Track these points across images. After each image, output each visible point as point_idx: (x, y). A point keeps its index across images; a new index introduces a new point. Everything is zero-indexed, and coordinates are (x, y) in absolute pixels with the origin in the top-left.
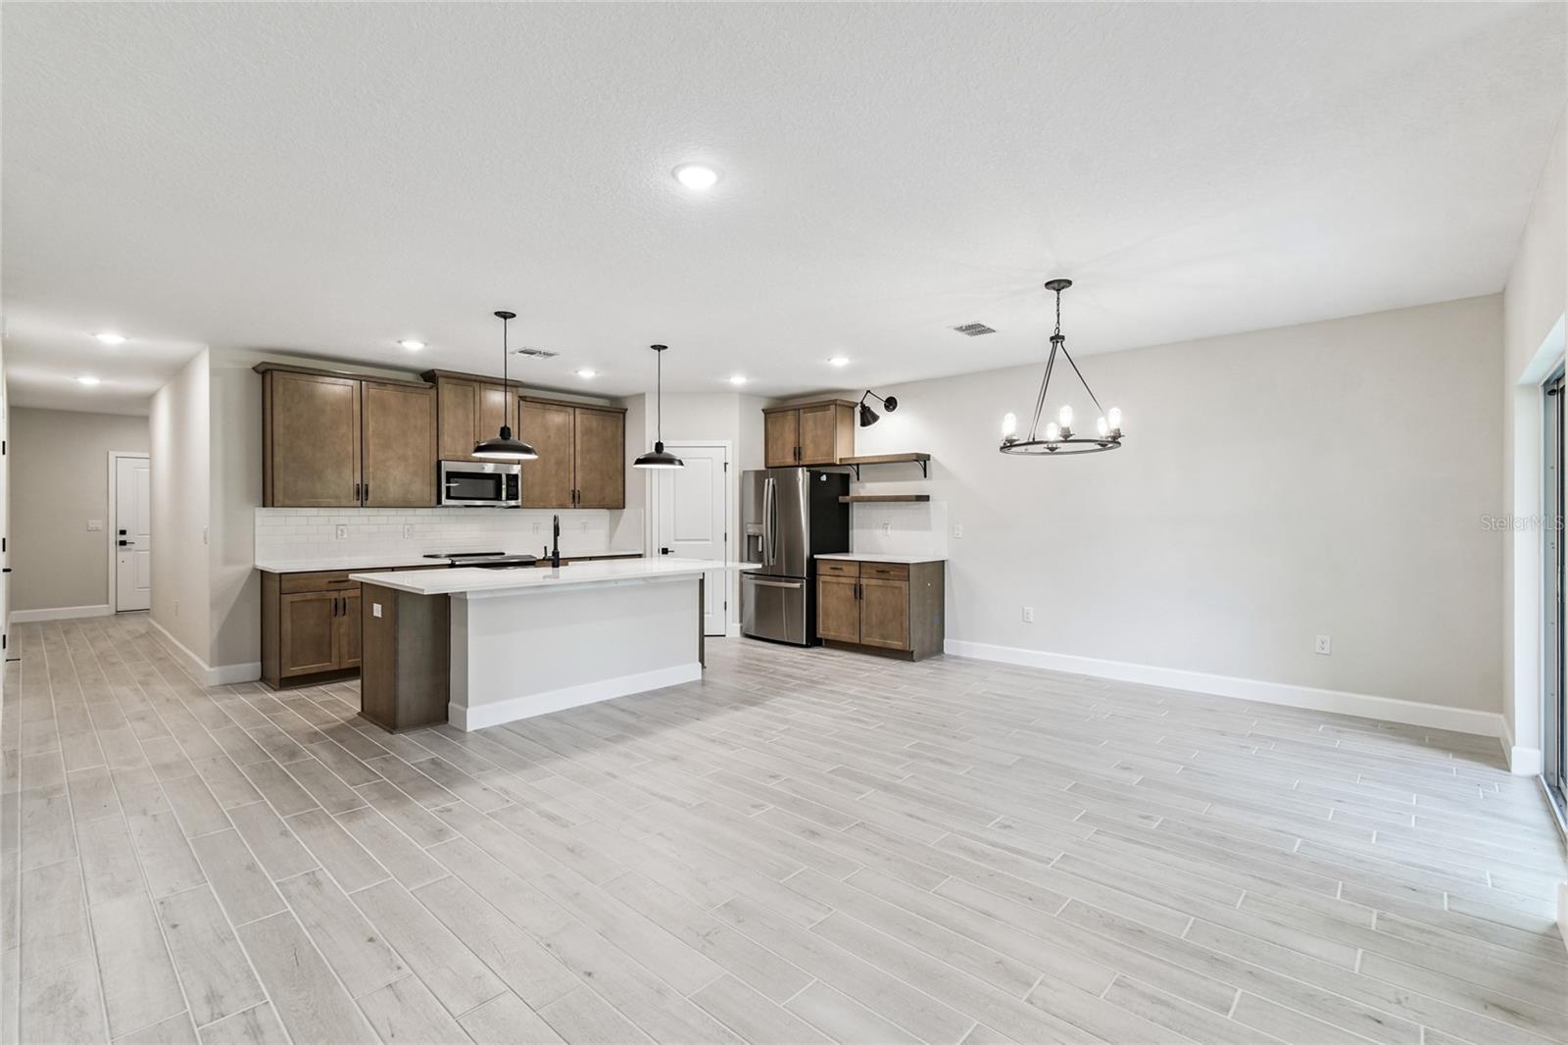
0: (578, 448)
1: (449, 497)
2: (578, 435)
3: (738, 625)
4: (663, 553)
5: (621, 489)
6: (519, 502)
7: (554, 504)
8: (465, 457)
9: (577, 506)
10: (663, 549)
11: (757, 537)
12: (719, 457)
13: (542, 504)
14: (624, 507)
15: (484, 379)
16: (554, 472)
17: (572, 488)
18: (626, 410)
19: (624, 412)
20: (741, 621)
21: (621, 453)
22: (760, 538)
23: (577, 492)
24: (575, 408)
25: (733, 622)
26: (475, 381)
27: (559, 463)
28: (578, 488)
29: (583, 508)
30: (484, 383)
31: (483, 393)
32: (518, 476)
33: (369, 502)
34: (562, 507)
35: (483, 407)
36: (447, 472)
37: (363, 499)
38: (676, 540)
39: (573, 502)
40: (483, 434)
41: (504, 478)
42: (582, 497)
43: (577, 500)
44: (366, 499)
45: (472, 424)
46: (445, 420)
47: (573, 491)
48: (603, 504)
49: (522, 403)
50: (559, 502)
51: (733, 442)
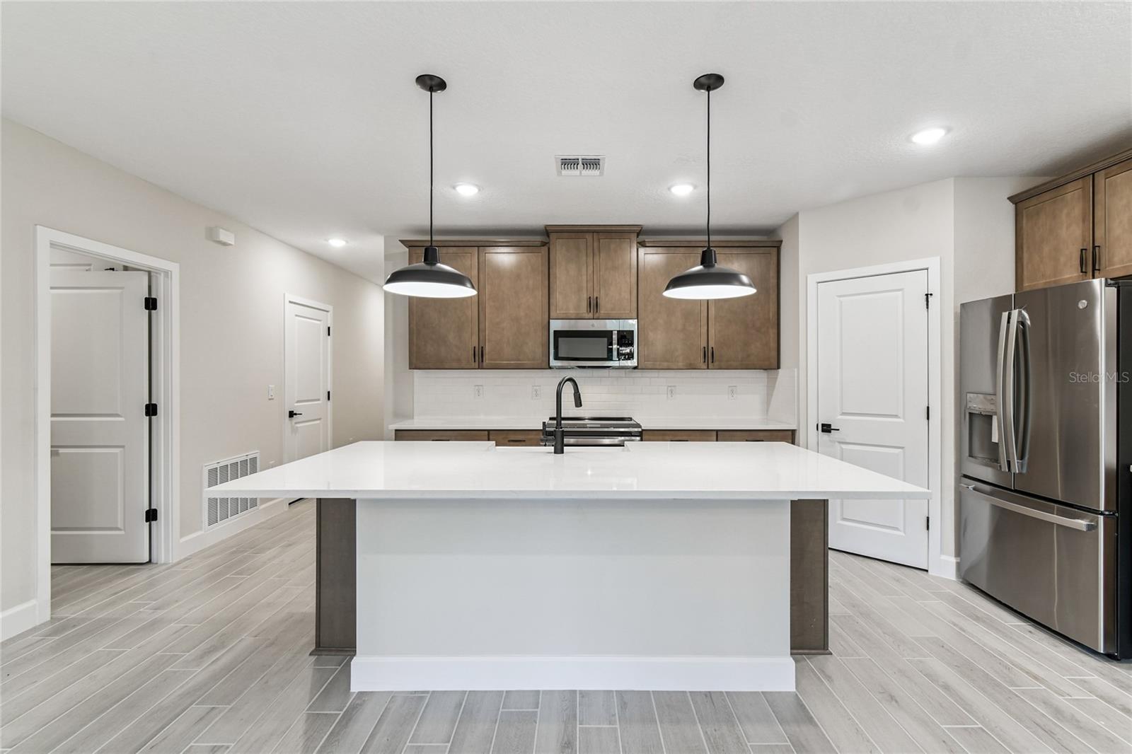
1: (557, 358)
3: (953, 560)
4: (823, 431)
5: (773, 345)
6: (633, 363)
7: (680, 364)
8: (578, 314)
9: (710, 366)
10: (823, 425)
11: (989, 418)
12: (915, 286)
13: (665, 364)
14: (779, 367)
16: (679, 326)
17: (704, 344)
18: (781, 241)
19: (777, 246)
20: (958, 553)
21: (774, 296)
22: (995, 419)
23: (710, 348)
25: (942, 552)
28: (712, 344)
29: (720, 368)
30: (598, 232)
31: (596, 244)
32: (633, 331)
33: (484, 363)
34: (691, 367)
35: (597, 259)
36: (555, 331)
37: (479, 360)
38: (844, 414)
39: (705, 362)
40: (597, 289)
41: (614, 336)
42: (717, 354)
43: (710, 359)
44: (482, 361)
45: (585, 278)
46: (556, 277)
47: (704, 348)
48: (747, 364)
49: (641, 250)
50: (688, 362)
51: (941, 258)
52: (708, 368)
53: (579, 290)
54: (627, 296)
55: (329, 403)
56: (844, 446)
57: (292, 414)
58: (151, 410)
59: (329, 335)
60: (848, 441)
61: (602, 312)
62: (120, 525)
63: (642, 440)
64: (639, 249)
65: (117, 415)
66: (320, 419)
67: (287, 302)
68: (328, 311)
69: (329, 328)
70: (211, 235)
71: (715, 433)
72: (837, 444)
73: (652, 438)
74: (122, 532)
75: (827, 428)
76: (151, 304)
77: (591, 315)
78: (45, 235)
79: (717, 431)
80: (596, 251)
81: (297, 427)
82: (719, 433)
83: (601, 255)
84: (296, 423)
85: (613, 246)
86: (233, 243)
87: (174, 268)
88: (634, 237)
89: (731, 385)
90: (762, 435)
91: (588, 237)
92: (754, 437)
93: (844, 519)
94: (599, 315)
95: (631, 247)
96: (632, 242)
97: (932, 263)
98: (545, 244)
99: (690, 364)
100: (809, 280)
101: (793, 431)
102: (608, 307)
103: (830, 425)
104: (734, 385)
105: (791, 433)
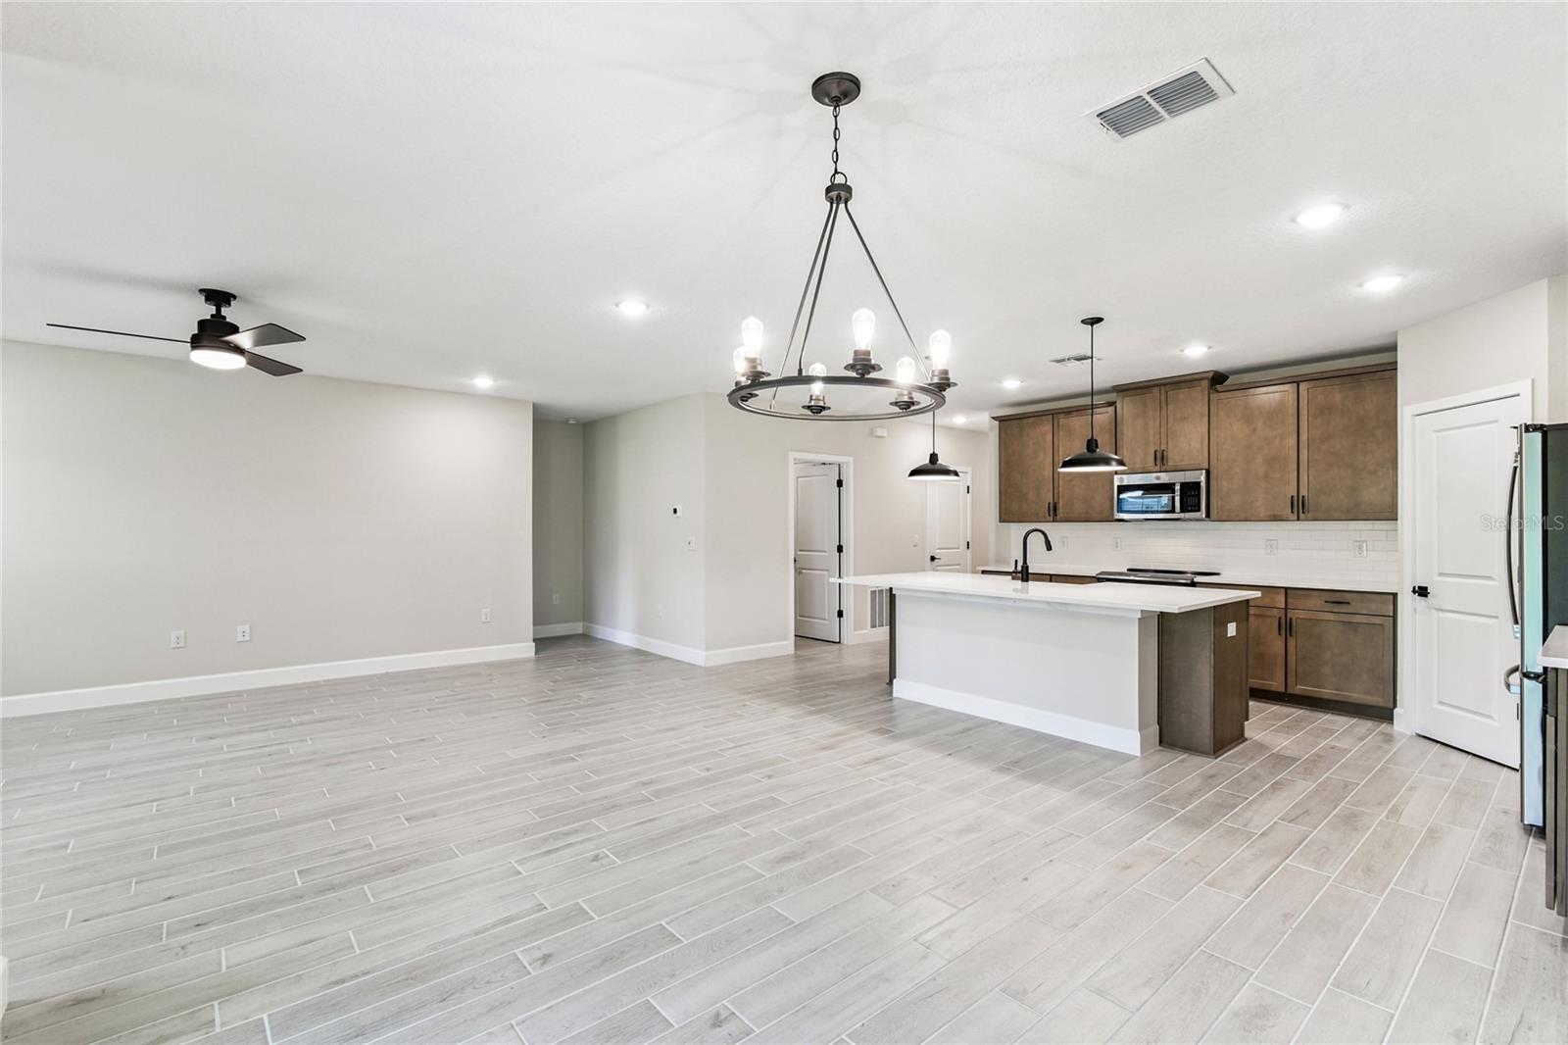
0: (1304, 437)
1: (1120, 511)
2: (1304, 416)
4: (1419, 595)
6: (1203, 514)
7: (1262, 516)
8: (1144, 468)
9: (1302, 515)
13: (1243, 515)
14: (1395, 518)
16: (1261, 472)
17: (1292, 493)
19: (1395, 367)
21: (1394, 433)
23: (1300, 497)
24: (1296, 381)
27: (1271, 461)
28: (1304, 492)
29: (1315, 519)
30: (1165, 385)
31: (1163, 397)
32: (1199, 483)
33: (1058, 517)
34: (1276, 518)
35: (1164, 412)
36: (1118, 486)
38: (1441, 574)
39: (1292, 512)
40: (1164, 441)
41: (1178, 487)
42: (1311, 503)
43: (1300, 508)
44: (1055, 514)
45: (1151, 432)
46: (1123, 434)
47: (1292, 497)
48: (1355, 513)
49: (1214, 396)
50: (1272, 513)
51: (1533, 380)
52: (1298, 520)
53: (1147, 444)
54: (1198, 446)
55: (968, 551)
56: (1441, 614)
57: (933, 558)
58: (840, 549)
59: (968, 492)
60: (1443, 608)
61: (1170, 464)
62: (827, 618)
64: (1211, 396)
65: (825, 552)
66: (959, 565)
68: (967, 472)
69: (968, 487)
70: (872, 433)
71: (1283, 591)
72: (1433, 611)
74: (827, 622)
75: (1422, 592)
76: (840, 483)
77: (1158, 468)
79: (1286, 589)
80: (1164, 404)
82: (1289, 592)
83: (1169, 407)
84: (936, 566)
85: (1181, 396)
86: (885, 435)
87: (850, 460)
88: (1205, 383)
89: (1358, 539)
90: (1348, 597)
91: (1156, 391)
92: (1337, 599)
93: (1440, 703)
94: (1164, 468)
95: (1203, 395)
96: (1203, 389)
97: (1523, 387)
98: (1112, 404)
99: (1275, 515)
100: (1406, 413)
101: (1395, 595)
102: (1173, 458)
103: (1426, 588)
104: (1363, 539)
105: (1391, 597)
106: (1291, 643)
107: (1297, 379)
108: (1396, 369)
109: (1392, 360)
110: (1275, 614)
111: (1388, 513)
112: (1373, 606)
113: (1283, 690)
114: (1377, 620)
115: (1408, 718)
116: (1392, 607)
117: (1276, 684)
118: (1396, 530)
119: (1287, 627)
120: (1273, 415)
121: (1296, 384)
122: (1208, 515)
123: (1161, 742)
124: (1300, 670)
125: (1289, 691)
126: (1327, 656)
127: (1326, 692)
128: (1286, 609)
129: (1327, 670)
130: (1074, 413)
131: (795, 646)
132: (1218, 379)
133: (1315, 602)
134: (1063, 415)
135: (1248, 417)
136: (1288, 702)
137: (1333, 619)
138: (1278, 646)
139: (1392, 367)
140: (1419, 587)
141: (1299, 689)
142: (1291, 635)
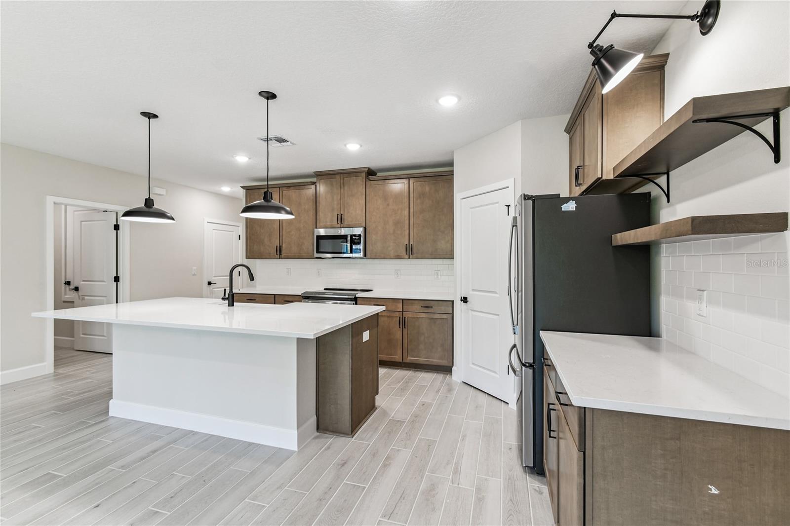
0: (412, 210)
1: (318, 252)
2: (411, 199)
5: (452, 241)
6: (361, 255)
7: (393, 256)
8: (332, 225)
9: (410, 256)
13: (383, 256)
14: (453, 257)
15: (342, 171)
16: (391, 231)
17: (407, 242)
21: (452, 210)
23: (410, 246)
24: (408, 178)
26: (338, 174)
27: (397, 223)
28: (412, 242)
29: (417, 259)
30: (342, 173)
31: (342, 181)
32: (360, 235)
33: (282, 256)
34: (398, 257)
35: (342, 190)
36: (317, 236)
37: (280, 253)
38: (474, 290)
39: (406, 254)
40: (342, 209)
41: (349, 238)
42: (415, 249)
43: (410, 252)
44: (280, 254)
45: (336, 203)
46: (320, 203)
47: (406, 245)
48: (435, 255)
49: (368, 183)
50: (396, 254)
51: (515, 179)
52: (409, 258)
53: (333, 210)
54: (360, 212)
55: (240, 277)
56: (473, 312)
57: (210, 283)
58: (117, 279)
59: (240, 239)
60: (475, 309)
61: (345, 223)
63: (356, 304)
65: (104, 281)
67: (206, 222)
68: (238, 226)
69: (240, 236)
71: (401, 301)
72: (470, 311)
73: (363, 303)
74: (105, 338)
75: (465, 300)
76: (117, 227)
77: (339, 226)
78: (50, 200)
79: (403, 300)
81: (214, 291)
82: (404, 301)
83: (345, 188)
84: (213, 288)
85: (352, 182)
88: (364, 175)
89: (436, 269)
90: (432, 304)
91: (338, 177)
92: (427, 305)
93: (473, 364)
94: (342, 225)
95: (363, 182)
96: (363, 178)
97: (510, 182)
98: (314, 183)
99: (398, 255)
100: (458, 196)
101: (453, 302)
102: (347, 220)
103: (467, 298)
104: (439, 269)
105: (451, 303)
106: (405, 330)
107: (409, 176)
108: (453, 175)
109: (452, 170)
110: (397, 315)
111: (449, 255)
112: (443, 308)
113: (401, 361)
114: (445, 316)
115: (459, 373)
116: (451, 308)
117: (398, 358)
118: (453, 264)
119: (403, 323)
120: (398, 196)
121: (408, 179)
122: (365, 255)
123: (318, 429)
124: (409, 347)
125: (404, 361)
126: (422, 338)
127: (421, 360)
128: (403, 312)
129: (422, 347)
130: (292, 188)
131: (55, 366)
132: (370, 173)
133: (417, 307)
134: (284, 189)
135: (385, 198)
136: (404, 367)
137: (424, 317)
138: (398, 335)
139: (451, 173)
140: (464, 297)
141: (410, 359)
142: (405, 328)
